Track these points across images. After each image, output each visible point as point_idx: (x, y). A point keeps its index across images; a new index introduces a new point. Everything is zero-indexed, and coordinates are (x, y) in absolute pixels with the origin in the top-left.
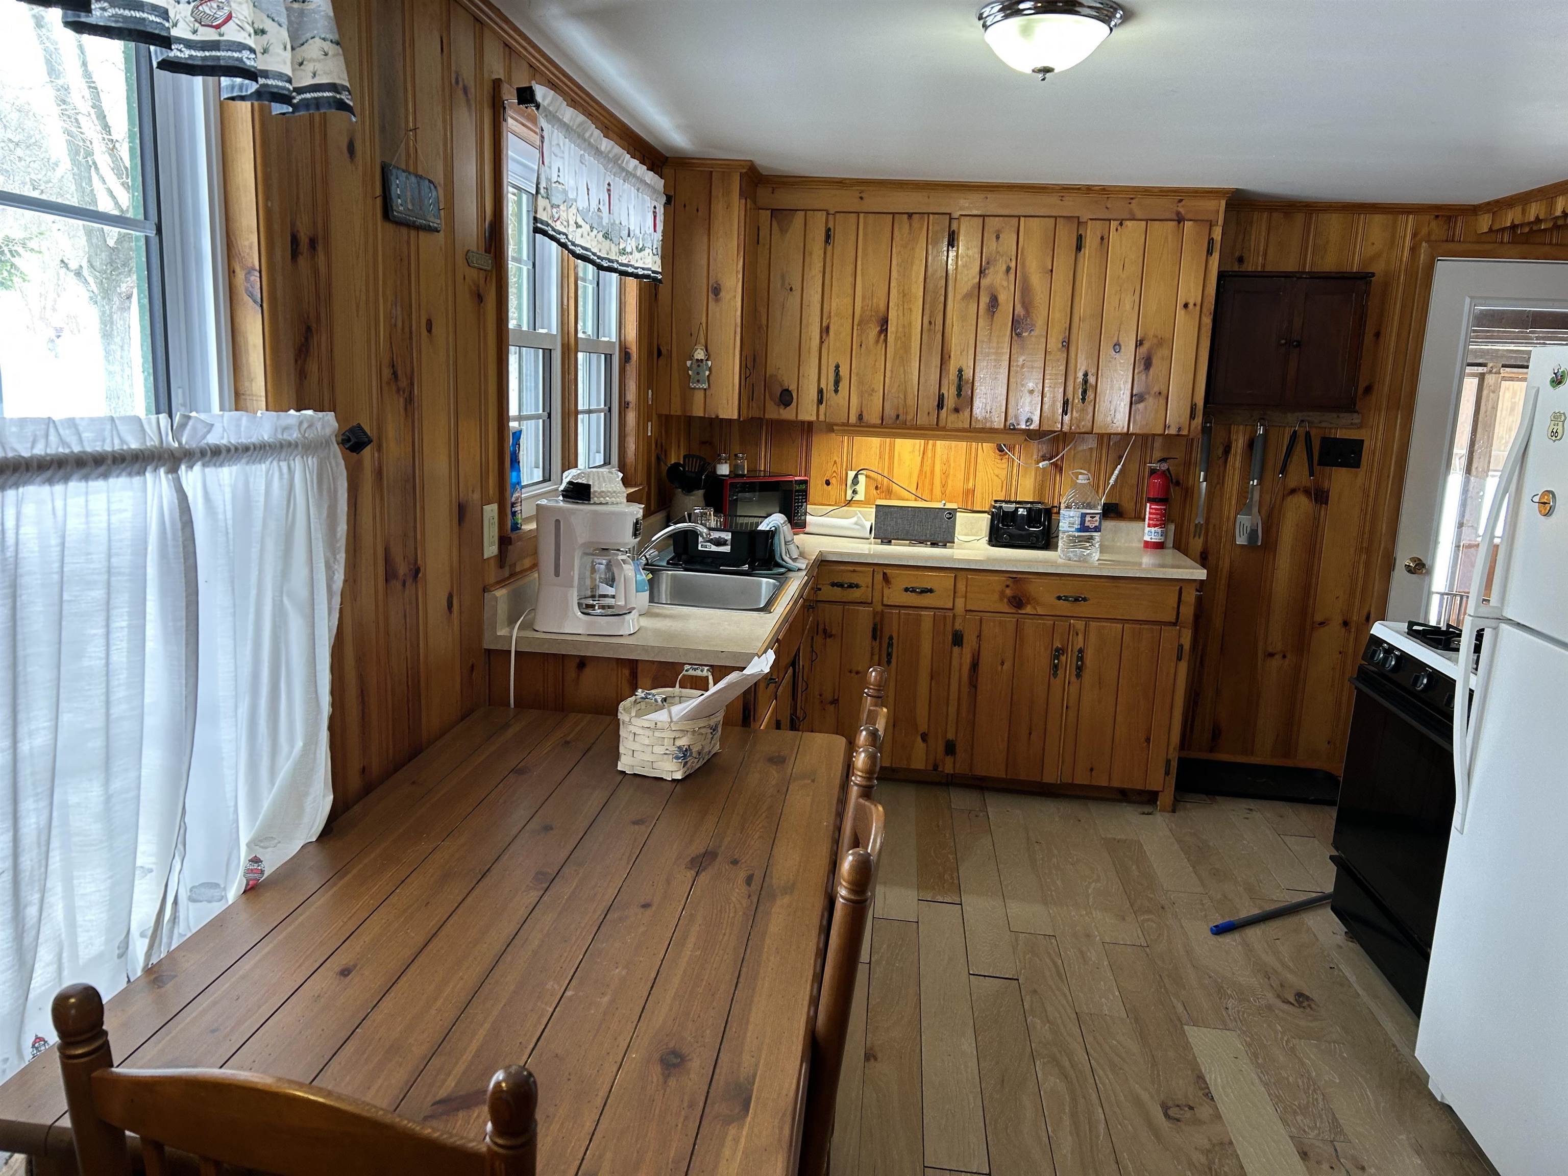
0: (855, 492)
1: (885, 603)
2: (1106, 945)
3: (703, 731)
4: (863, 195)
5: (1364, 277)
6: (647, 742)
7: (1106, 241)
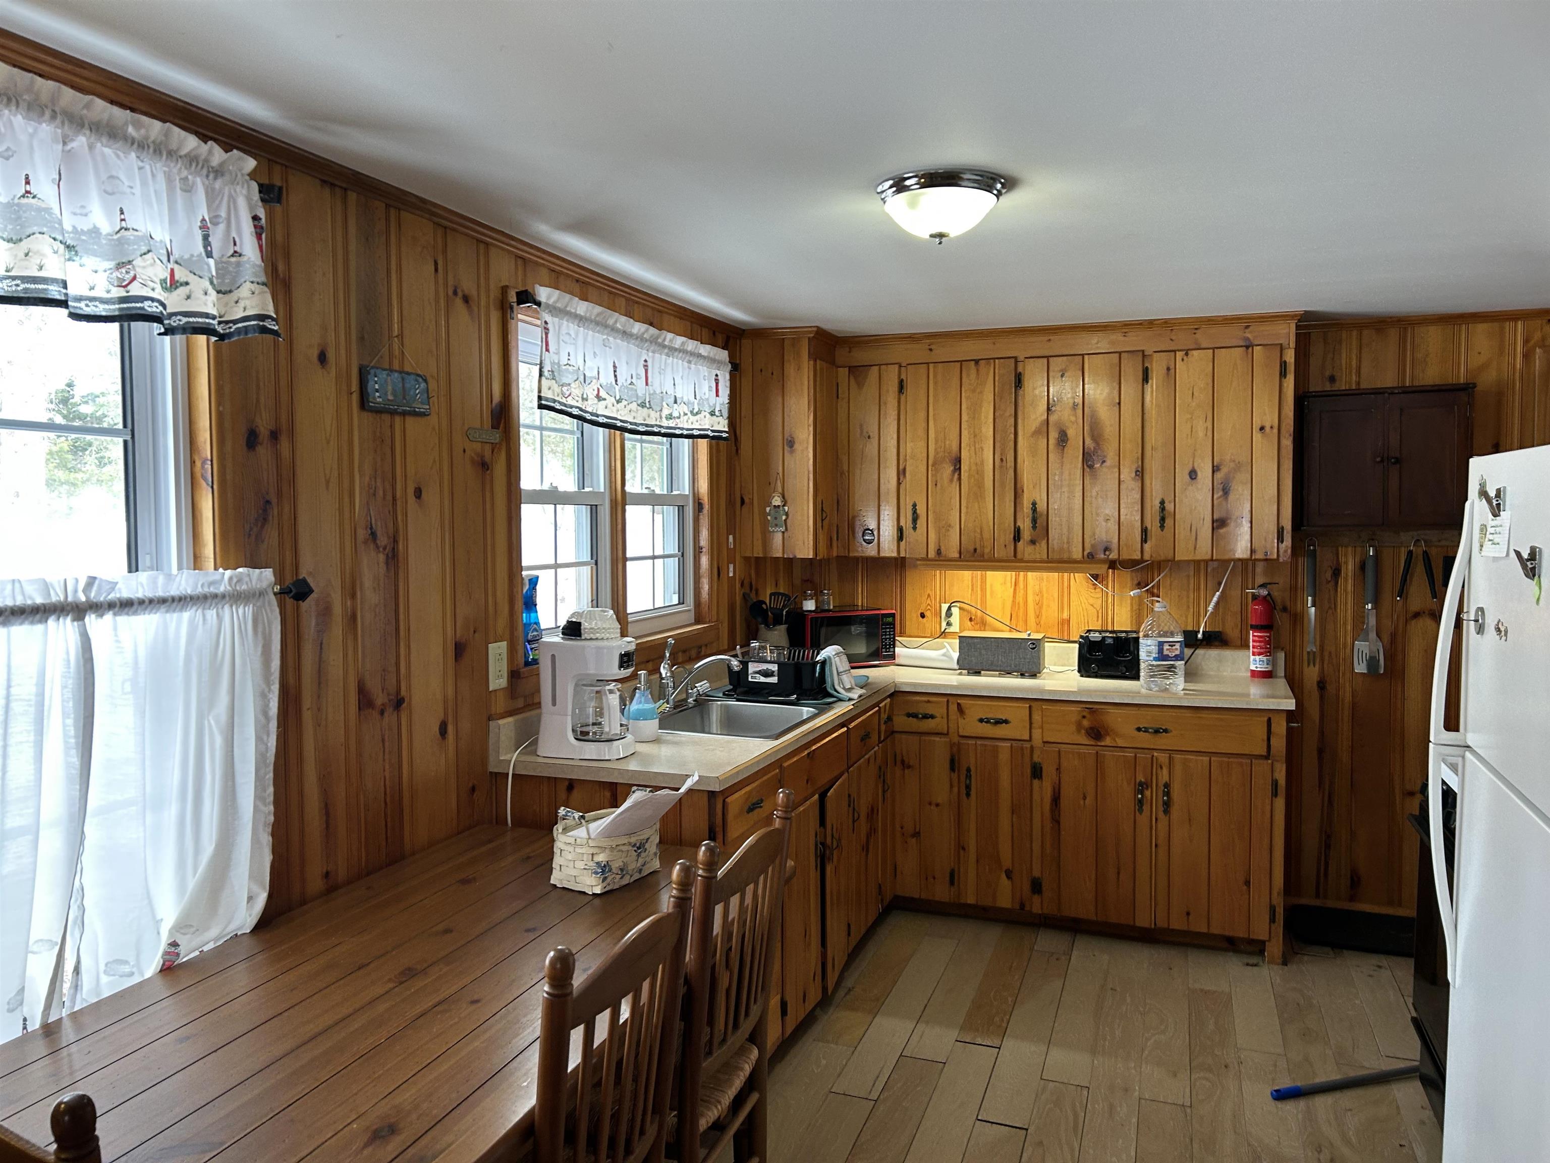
0: (949, 624)
1: (961, 734)
2: (1143, 1101)
3: (625, 848)
4: (932, 347)
5: (1468, 388)
6: (570, 857)
7: (1172, 371)
